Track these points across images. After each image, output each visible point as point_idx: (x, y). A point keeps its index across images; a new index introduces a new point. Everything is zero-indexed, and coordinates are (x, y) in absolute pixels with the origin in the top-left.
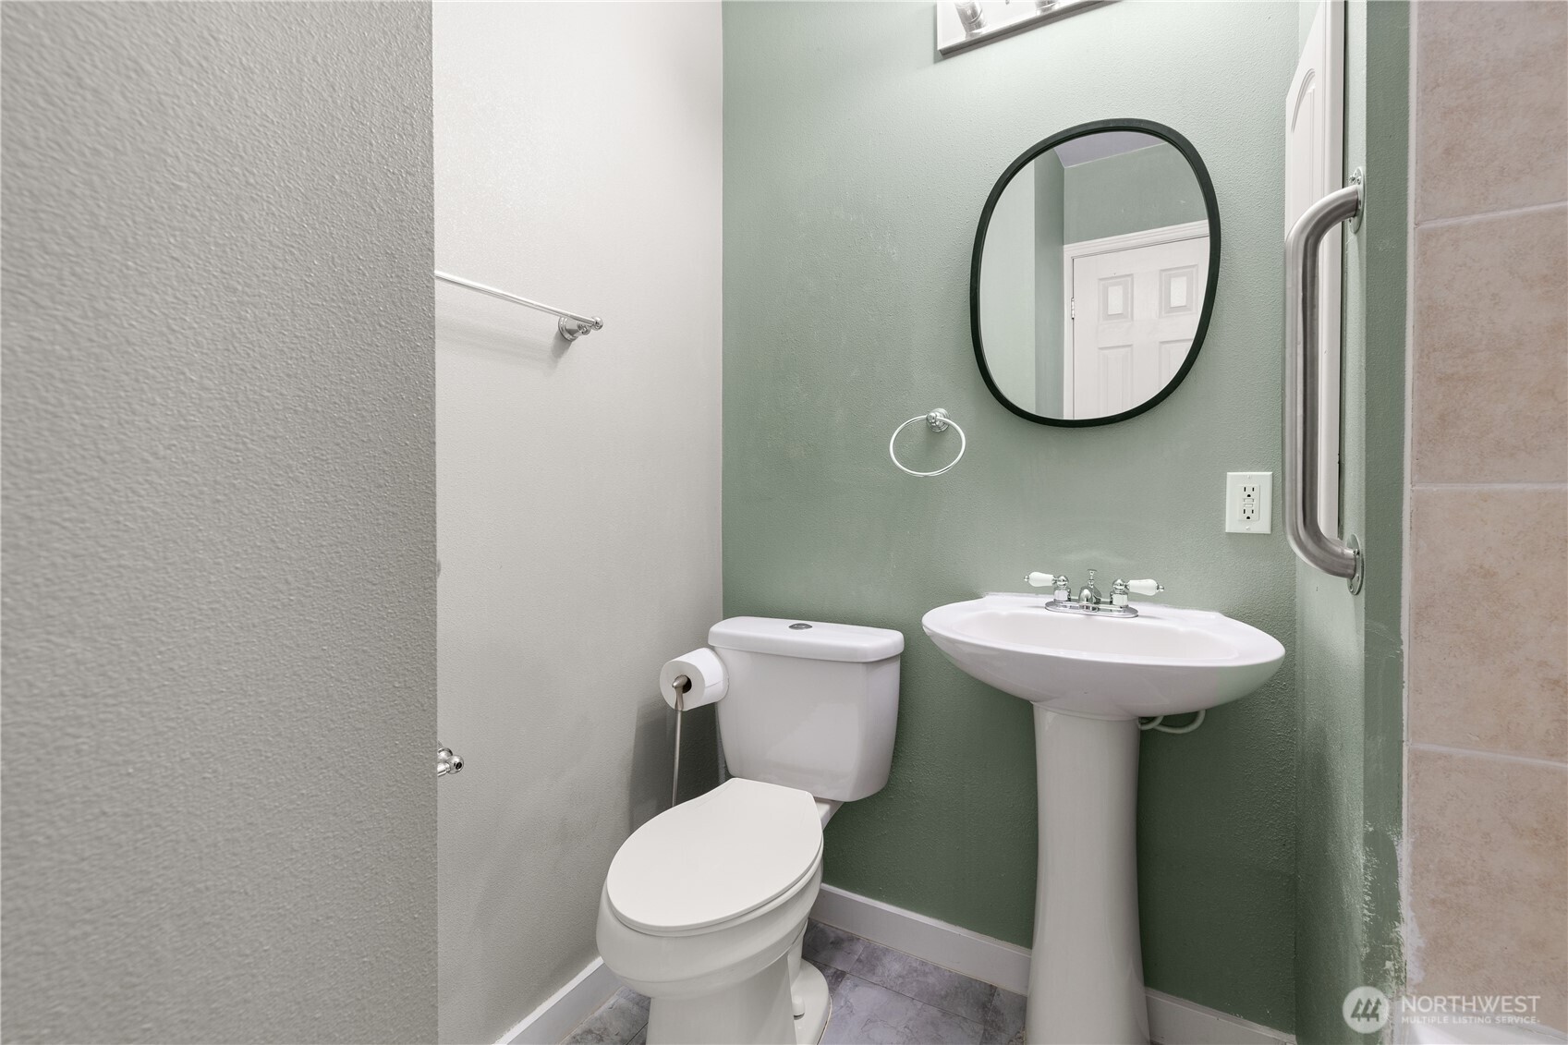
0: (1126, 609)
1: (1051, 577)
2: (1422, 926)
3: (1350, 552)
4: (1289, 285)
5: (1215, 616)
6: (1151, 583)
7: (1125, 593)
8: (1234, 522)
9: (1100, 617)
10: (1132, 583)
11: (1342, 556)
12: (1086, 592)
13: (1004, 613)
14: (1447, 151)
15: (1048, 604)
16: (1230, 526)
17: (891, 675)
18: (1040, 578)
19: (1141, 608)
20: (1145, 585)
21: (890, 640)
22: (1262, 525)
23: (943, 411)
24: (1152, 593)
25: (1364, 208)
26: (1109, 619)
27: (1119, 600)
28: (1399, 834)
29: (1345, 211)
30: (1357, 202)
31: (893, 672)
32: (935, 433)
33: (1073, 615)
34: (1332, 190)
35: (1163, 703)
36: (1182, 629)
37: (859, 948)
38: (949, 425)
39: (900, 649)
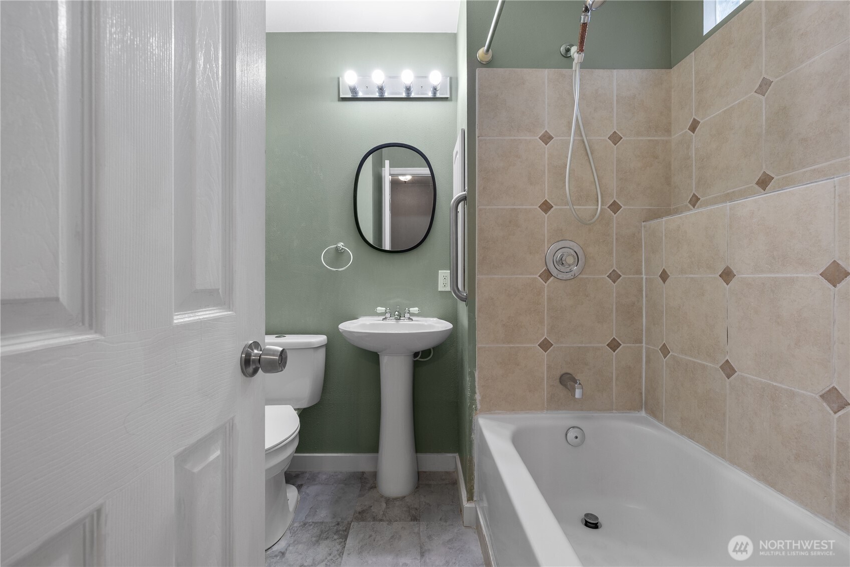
0: (409, 319)
1: (384, 309)
2: (480, 394)
3: (465, 294)
4: (451, 217)
5: (435, 319)
6: (417, 309)
7: (408, 313)
8: (441, 288)
9: (401, 322)
10: (411, 309)
11: (464, 295)
12: (397, 313)
13: (368, 323)
14: (483, 188)
15: (383, 319)
16: (440, 289)
17: (322, 353)
18: (380, 309)
19: (414, 318)
20: (415, 310)
21: (321, 339)
22: (448, 289)
23: (342, 244)
24: (417, 312)
25: (467, 199)
26: (404, 322)
27: (407, 315)
28: (475, 370)
29: (463, 199)
30: (466, 197)
31: (323, 351)
32: (339, 253)
33: (392, 321)
34: (462, 192)
35: (421, 346)
36: (426, 324)
37: (307, 475)
38: (345, 249)
39: (326, 342)
